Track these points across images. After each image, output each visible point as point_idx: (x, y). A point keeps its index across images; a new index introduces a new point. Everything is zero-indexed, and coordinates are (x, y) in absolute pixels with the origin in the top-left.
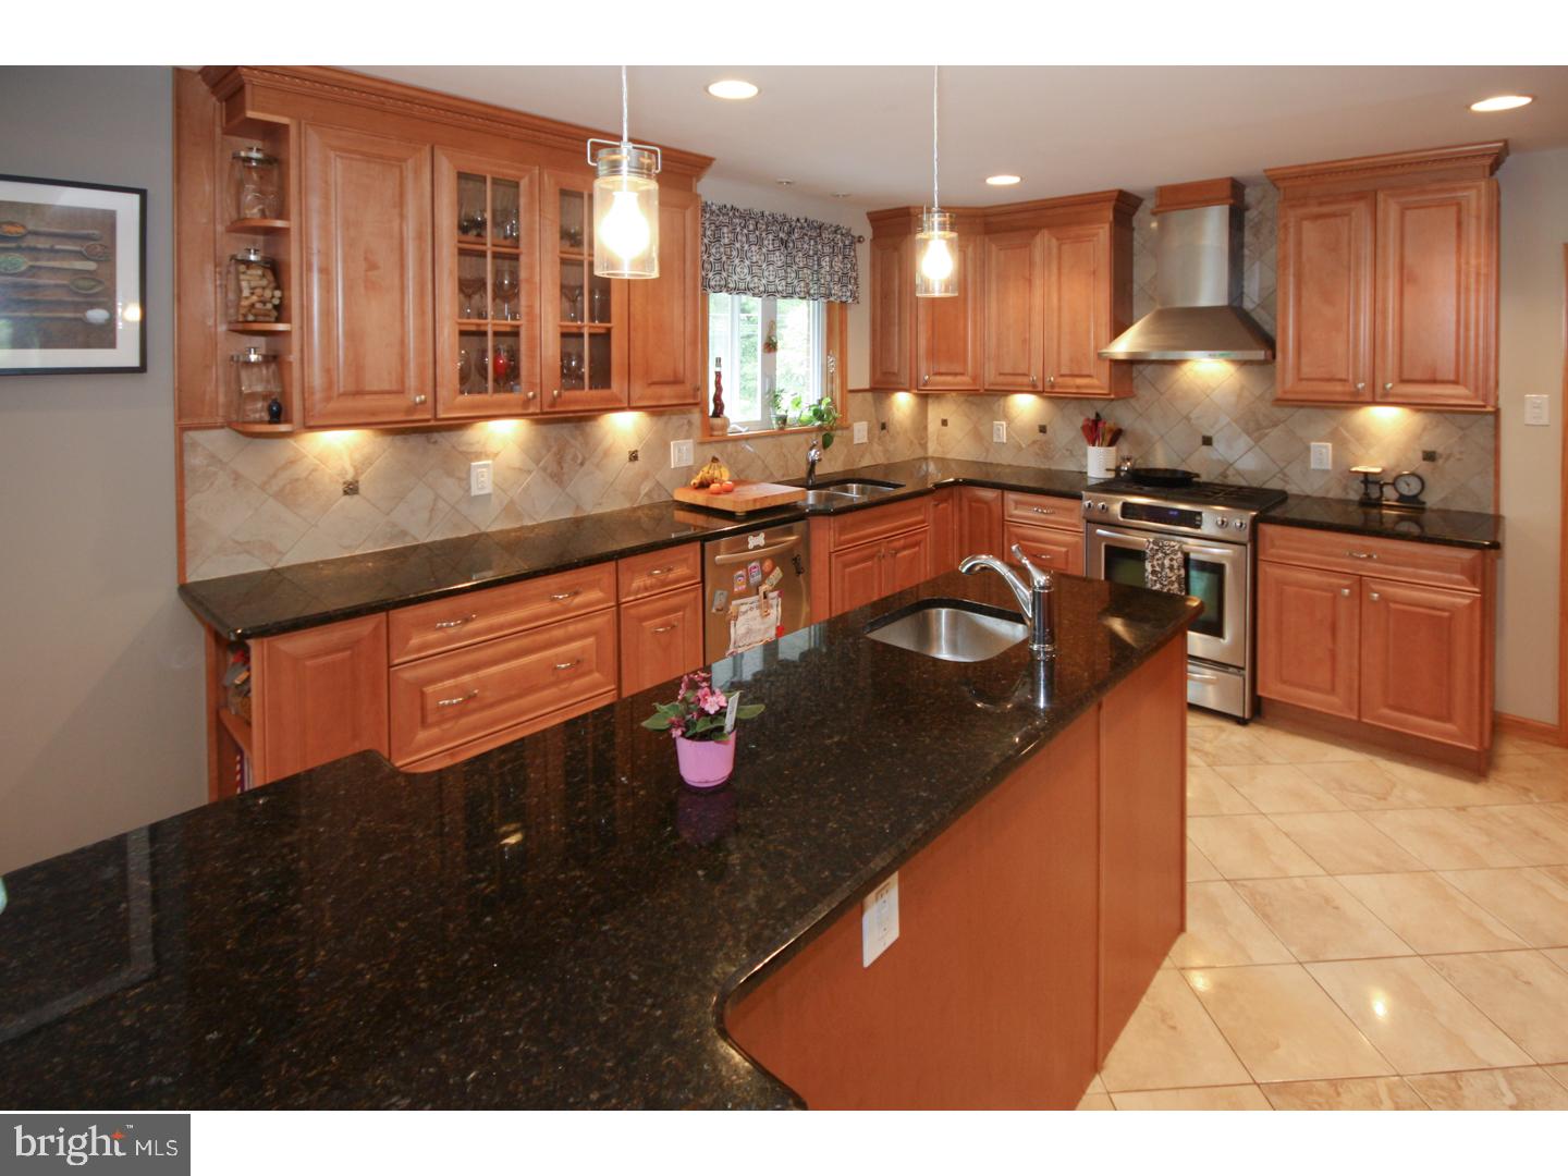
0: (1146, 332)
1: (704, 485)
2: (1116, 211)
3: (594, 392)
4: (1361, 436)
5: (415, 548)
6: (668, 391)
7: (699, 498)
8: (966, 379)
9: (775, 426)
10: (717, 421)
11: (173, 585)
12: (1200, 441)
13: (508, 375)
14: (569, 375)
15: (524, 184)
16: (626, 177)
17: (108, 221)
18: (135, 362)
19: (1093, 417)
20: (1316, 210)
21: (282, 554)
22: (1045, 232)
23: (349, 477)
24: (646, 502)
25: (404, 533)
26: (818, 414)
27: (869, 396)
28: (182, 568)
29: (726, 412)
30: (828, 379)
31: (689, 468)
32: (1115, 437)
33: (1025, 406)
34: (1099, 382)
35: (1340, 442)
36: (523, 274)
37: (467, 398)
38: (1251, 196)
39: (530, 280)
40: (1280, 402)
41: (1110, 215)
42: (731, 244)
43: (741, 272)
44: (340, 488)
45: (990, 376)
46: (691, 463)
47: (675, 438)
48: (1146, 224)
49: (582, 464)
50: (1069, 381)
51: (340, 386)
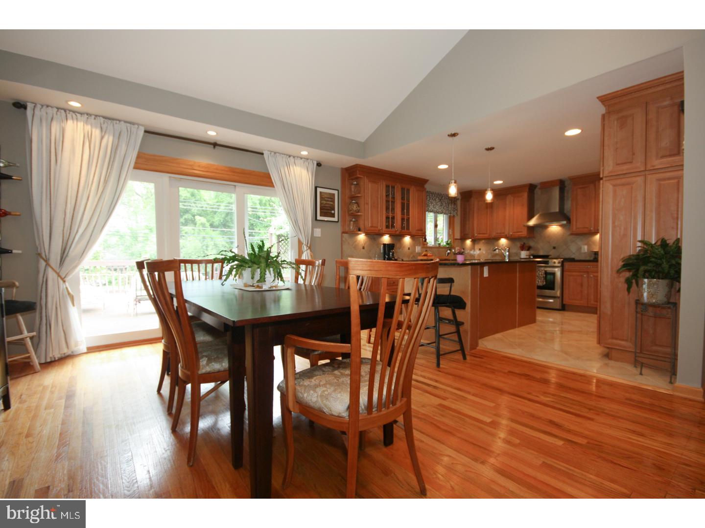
0: (537, 219)
1: (425, 255)
2: (529, 189)
3: (407, 231)
4: (594, 243)
6: (420, 232)
7: (425, 258)
8: (487, 235)
9: (437, 245)
10: (425, 243)
12: (552, 248)
15: (396, 187)
16: (453, 184)
17: (334, 195)
18: (337, 220)
19: (523, 244)
20: (581, 186)
22: (510, 196)
23: (364, 245)
26: (447, 244)
27: (460, 241)
29: (427, 241)
30: (449, 235)
31: (420, 253)
32: (529, 248)
33: (503, 241)
34: (524, 233)
35: (589, 245)
36: (395, 205)
37: (386, 229)
38: (566, 184)
39: (396, 207)
40: (572, 234)
41: (527, 190)
42: (429, 200)
43: (431, 207)
44: (362, 247)
45: (494, 235)
46: (421, 251)
47: (417, 245)
48: (538, 192)
49: (400, 249)
50: (516, 234)
51: (370, 225)
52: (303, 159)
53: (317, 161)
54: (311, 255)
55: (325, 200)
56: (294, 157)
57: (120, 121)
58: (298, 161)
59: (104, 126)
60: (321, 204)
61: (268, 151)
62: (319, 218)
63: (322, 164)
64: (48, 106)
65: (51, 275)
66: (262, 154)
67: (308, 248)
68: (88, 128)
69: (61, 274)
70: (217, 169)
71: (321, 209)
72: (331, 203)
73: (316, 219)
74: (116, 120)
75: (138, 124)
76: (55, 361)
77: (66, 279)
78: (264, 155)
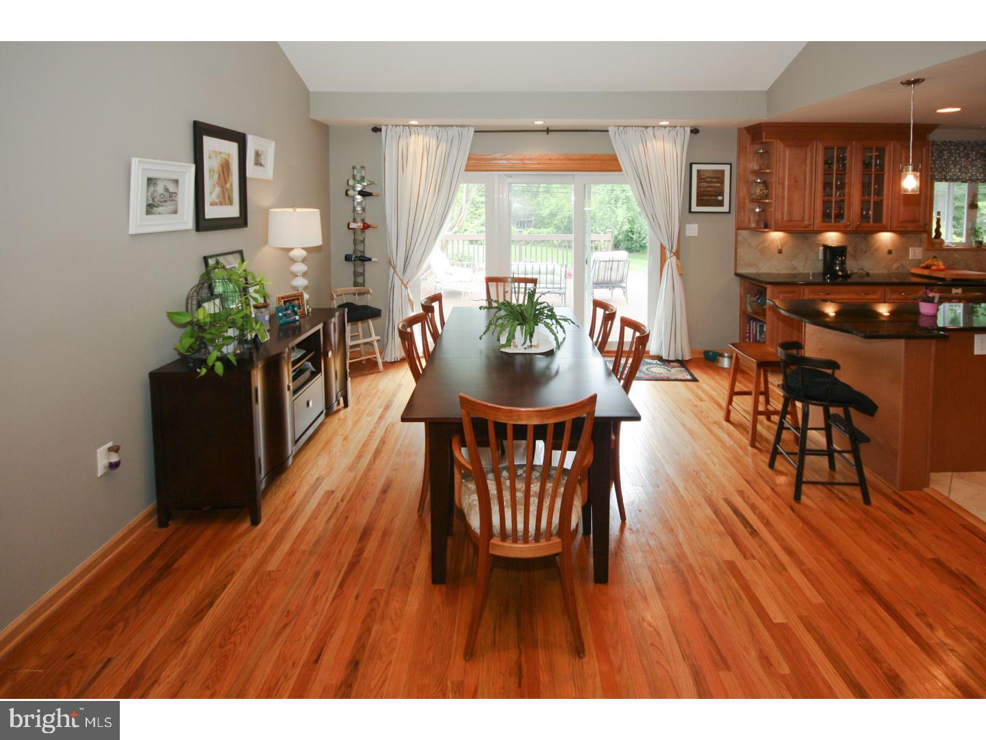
1: (928, 267)
3: (875, 224)
5: (799, 274)
6: (909, 225)
7: (925, 272)
9: (974, 245)
10: (936, 241)
11: (733, 272)
13: (839, 216)
14: (865, 218)
15: (848, 148)
17: (723, 172)
18: (728, 211)
21: (760, 269)
23: (780, 248)
24: (895, 271)
25: (795, 268)
28: (736, 268)
29: (943, 237)
31: (919, 260)
36: (847, 181)
37: (825, 224)
39: (850, 183)
43: (955, 172)
44: (777, 251)
46: (921, 258)
47: (912, 246)
49: (865, 253)
51: (785, 219)
52: (668, 128)
53: (691, 127)
54: (677, 265)
55: (708, 182)
56: (654, 127)
57: (452, 126)
58: (659, 132)
59: (439, 136)
60: (698, 187)
61: (615, 126)
62: (695, 208)
63: (699, 129)
64: (396, 126)
65: (397, 282)
66: (608, 131)
67: (672, 254)
68: (427, 139)
69: (404, 281)
70: (550, 159)
71: (698, 195)
72: (719, 185)
73: (690, 211)
74: (450, 126)
75: (468, 126)
76: (397, 362)
77: (408, 286)
78: (610, 132)
